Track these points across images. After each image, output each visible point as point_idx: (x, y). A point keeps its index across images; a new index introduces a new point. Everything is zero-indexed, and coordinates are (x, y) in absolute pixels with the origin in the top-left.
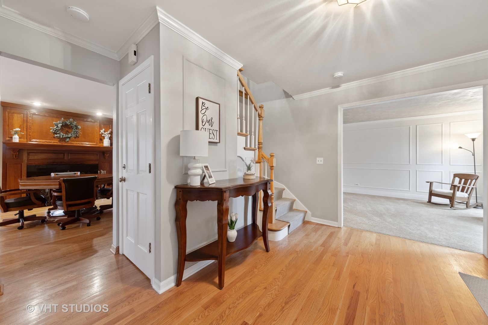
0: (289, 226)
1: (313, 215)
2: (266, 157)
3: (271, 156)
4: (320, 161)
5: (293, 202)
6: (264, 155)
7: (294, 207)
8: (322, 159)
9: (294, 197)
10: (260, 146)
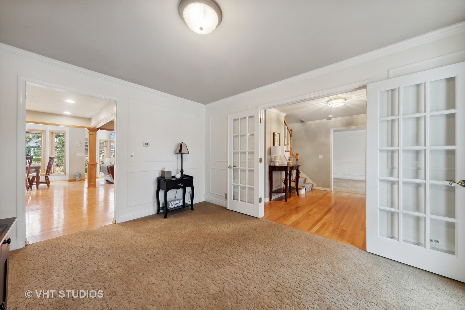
0: (306, 188)
1: (317, 186)
2: (294, 155)
3: (297, 155)
4: (321, 157)
5: (305, 179)
6: (293, 154)
7: (306, 182)
8: (322, 156)
9: (306, 177)
10: (291, 149)
